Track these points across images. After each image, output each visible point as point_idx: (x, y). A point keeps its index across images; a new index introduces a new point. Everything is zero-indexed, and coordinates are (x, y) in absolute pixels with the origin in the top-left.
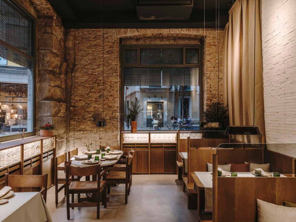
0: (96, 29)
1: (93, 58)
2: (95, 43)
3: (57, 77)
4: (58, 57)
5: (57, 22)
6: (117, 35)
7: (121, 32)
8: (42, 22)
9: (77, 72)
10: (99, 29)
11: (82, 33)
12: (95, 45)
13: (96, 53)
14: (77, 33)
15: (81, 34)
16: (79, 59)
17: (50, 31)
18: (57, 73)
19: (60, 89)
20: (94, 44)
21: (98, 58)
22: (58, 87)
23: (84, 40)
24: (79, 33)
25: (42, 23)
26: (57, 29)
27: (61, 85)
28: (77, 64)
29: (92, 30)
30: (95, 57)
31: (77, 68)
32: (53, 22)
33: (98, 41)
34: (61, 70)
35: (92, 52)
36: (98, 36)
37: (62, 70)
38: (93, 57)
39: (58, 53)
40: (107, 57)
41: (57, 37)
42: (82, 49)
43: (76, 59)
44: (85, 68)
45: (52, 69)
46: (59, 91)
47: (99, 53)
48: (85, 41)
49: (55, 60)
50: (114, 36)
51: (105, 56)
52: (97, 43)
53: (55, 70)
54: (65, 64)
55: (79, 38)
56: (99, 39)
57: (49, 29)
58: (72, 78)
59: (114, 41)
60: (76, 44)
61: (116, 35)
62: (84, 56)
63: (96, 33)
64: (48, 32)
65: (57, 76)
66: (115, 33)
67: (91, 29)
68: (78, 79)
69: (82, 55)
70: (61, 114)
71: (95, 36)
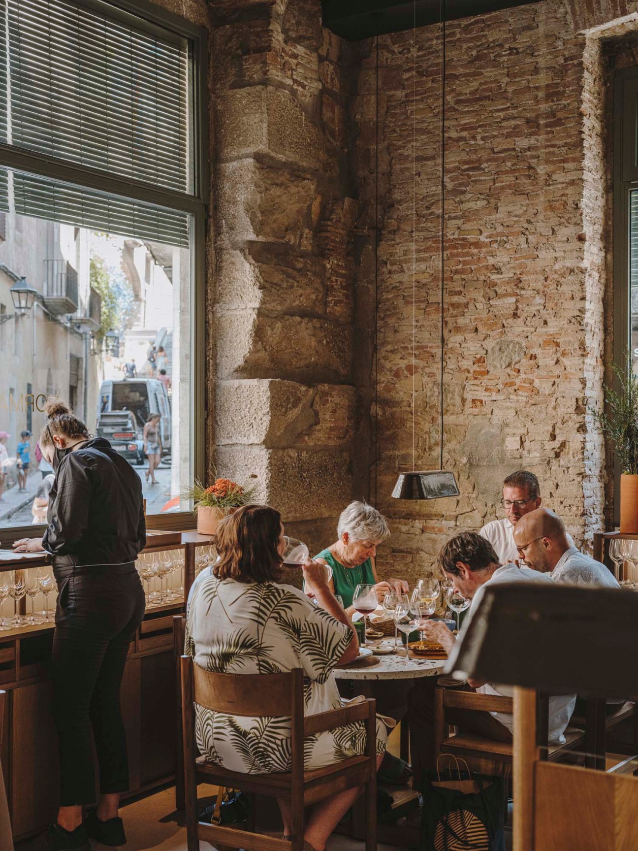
0: (479, 17)
1: (466, 163)
2: (475, 84)
3: (299, 270)
4: (304, 179)
5: (298, 23)
6: (577, 27)
7: (599, 9)
8: (230, 38)
9: (398, 241)
10: (494, 14)
11: (419, 50)
12: (477, 98)
13: (479, 137)
14: (400, 53)
15: (414, 52)
16: (407, 174)
17: (256, 72)
18: (303, 255)
19: (318, 325)
20: (471, 93)
21: (488, 160)
22: (304, 314)
23: (426, 82)
24: (409, 51)
25: (229, 45)
26: (295, 56)
27: (326, 304)
28: (399, 202)
29: (464, 22)
30: (474, 157)
31: (399, 220)
32: (271, 27)
33: (489, 73)
34: (324, 234)
35: (464, 134)
36: (488, 48)
37: (328, 234)
38: (465, 157)
39: (305, 164)
40: (529, 149)
41: (294, 92)
42: (420, 126)
43: (393, 177)
44: (432, 213)
45: (271, 239)
46: (310, 332)
47: (495, 133)
48: (430, 84)
49: (284, 198)
50: (563, 35)
51: (523, 143)
52: (486, 83)
53: (292, 239)
54: (346, 206)
55: (406, 76)
56: (495, 64)
57: (255, 62)
58: (377, 270)
59: (566, 60)
60: (395, 108)
61: (572, 26)
62: (427, 159)
63: (478, 38)
64: (251, 77)
65: (299, 266)
66: (569, 17)
67: (456, 22)
68: (402, 271)
69: (420, 153)
70: (321, 436)
71: (474, 53)
